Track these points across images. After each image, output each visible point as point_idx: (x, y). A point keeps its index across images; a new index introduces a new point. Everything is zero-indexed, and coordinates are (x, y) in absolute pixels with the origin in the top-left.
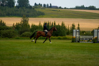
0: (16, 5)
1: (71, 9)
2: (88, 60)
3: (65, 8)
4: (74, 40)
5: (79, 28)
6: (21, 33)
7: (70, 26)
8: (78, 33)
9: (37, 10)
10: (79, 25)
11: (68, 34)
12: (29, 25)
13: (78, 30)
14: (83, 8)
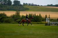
0: (12, 4)
1: (45, 6)
2: (55, 36)
3: (41, 6)
4: (46, 24)
5: (49, 17)
6: (15, 20)
7: (44, 16)
8: (49, 20)
9: (25, 7)
10: (49, 15)
11: (43, 20)
12: (20, 16)
13: (49, 19)
14: (52, 5)
